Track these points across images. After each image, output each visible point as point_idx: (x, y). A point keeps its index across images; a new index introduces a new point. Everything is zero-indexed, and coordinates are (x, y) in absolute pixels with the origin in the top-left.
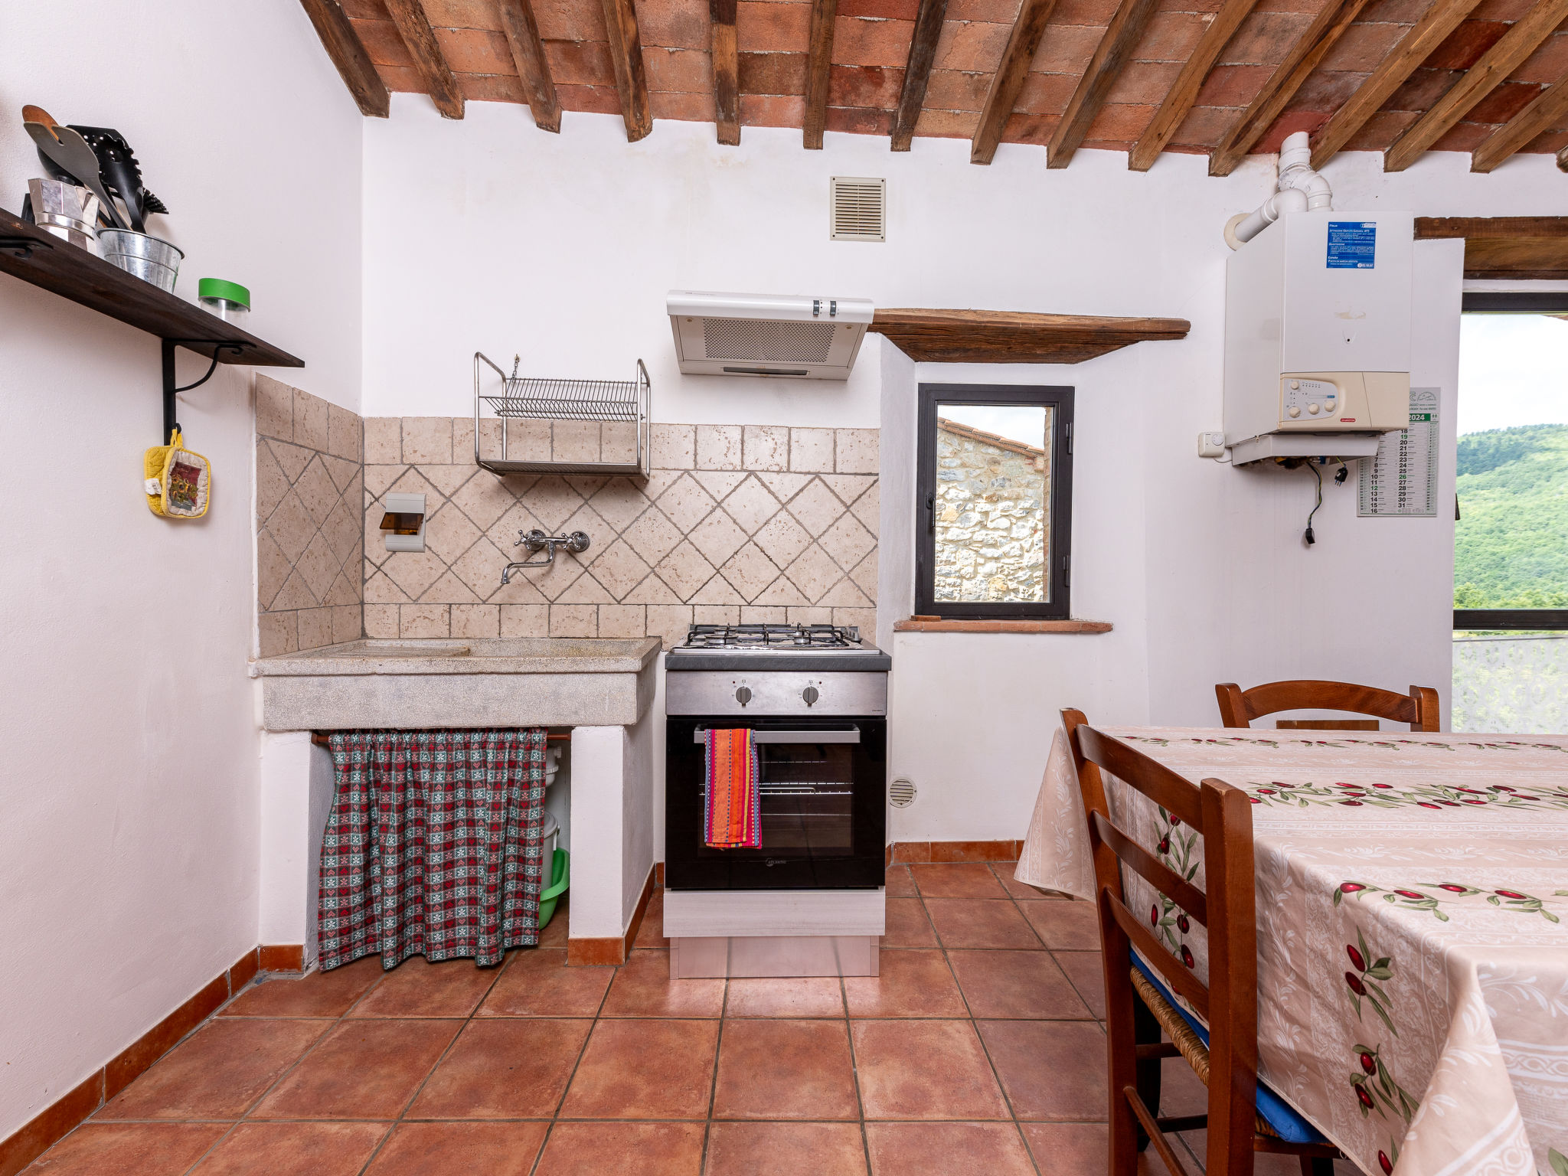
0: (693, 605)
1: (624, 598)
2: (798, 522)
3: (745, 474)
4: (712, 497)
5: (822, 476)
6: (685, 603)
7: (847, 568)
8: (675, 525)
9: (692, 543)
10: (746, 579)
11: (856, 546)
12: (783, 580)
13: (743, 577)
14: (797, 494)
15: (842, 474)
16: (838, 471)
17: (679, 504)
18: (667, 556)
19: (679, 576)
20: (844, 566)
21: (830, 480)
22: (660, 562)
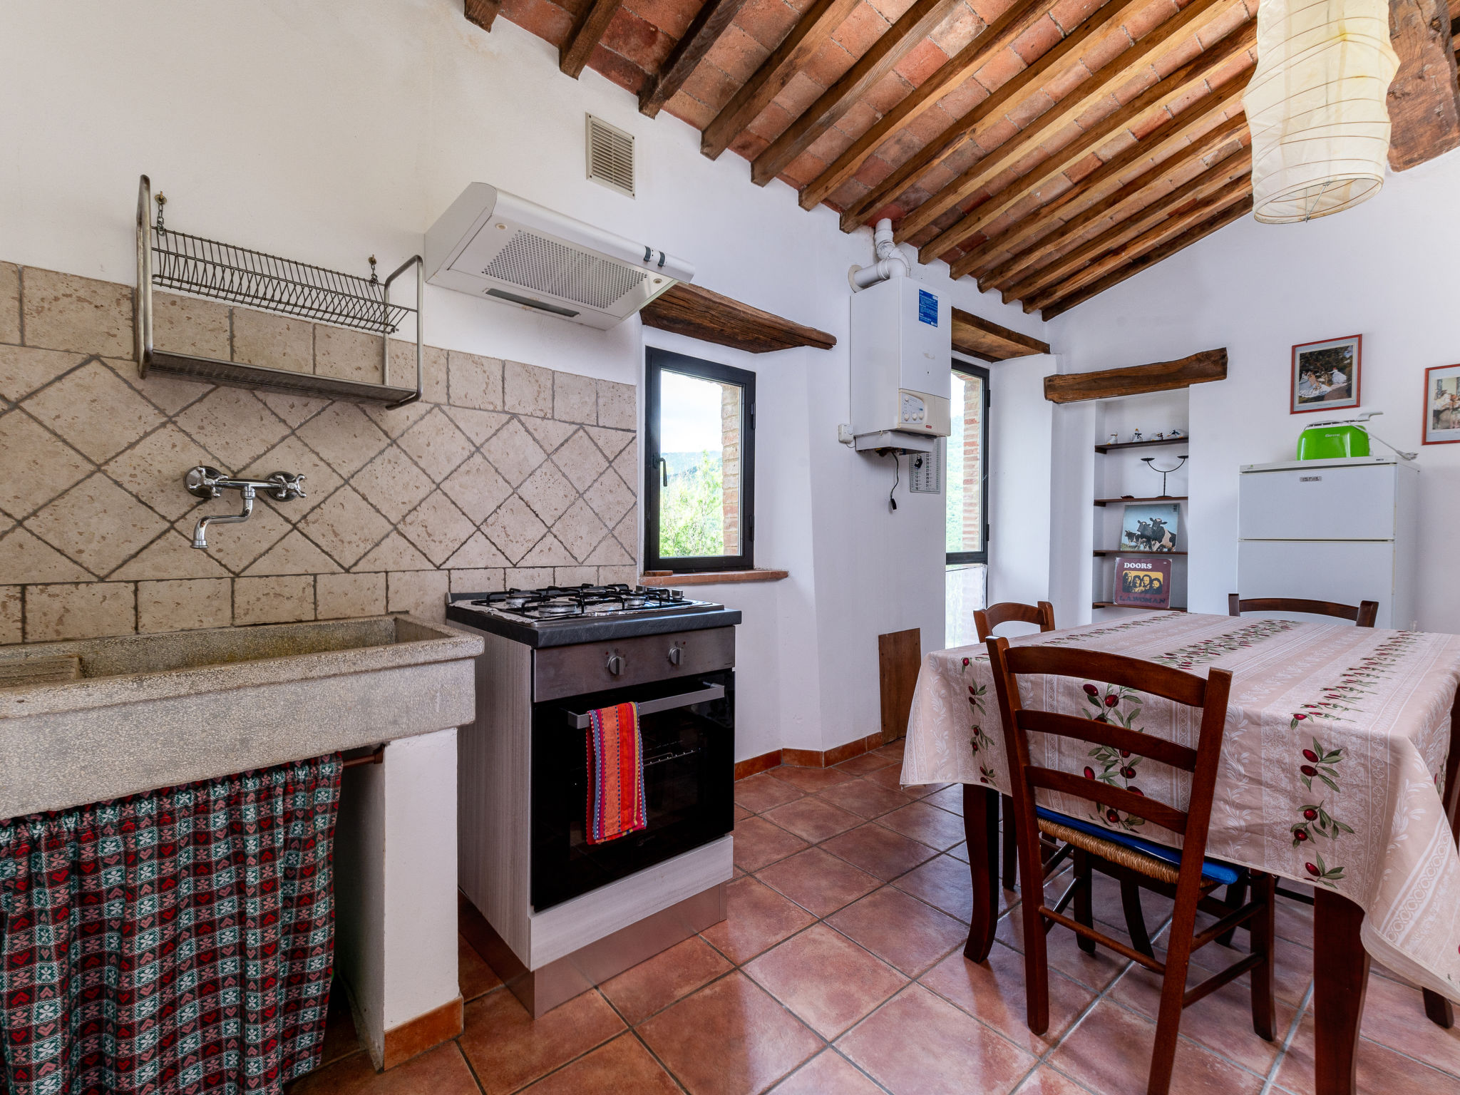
0: (449, 570)
1: (355, 564)
2: (564, 475)
3: (505, 417)
4: (469, 439)
5: (587, 428)
6: (438, 568)
7: (611, 525)
8: (424, 471)
9: (445, 494)
10: (511, 538)
11: (619, 503)
12: (550, 538)
13: (508, 536)
14: (562, 445)
15: (604, 427)
16: (601, 424)
17: (428, 445)
18: (415, 509)
19: (430, 535)
20: (608, 523)
21: (594, 431)
22: (404, 517)
